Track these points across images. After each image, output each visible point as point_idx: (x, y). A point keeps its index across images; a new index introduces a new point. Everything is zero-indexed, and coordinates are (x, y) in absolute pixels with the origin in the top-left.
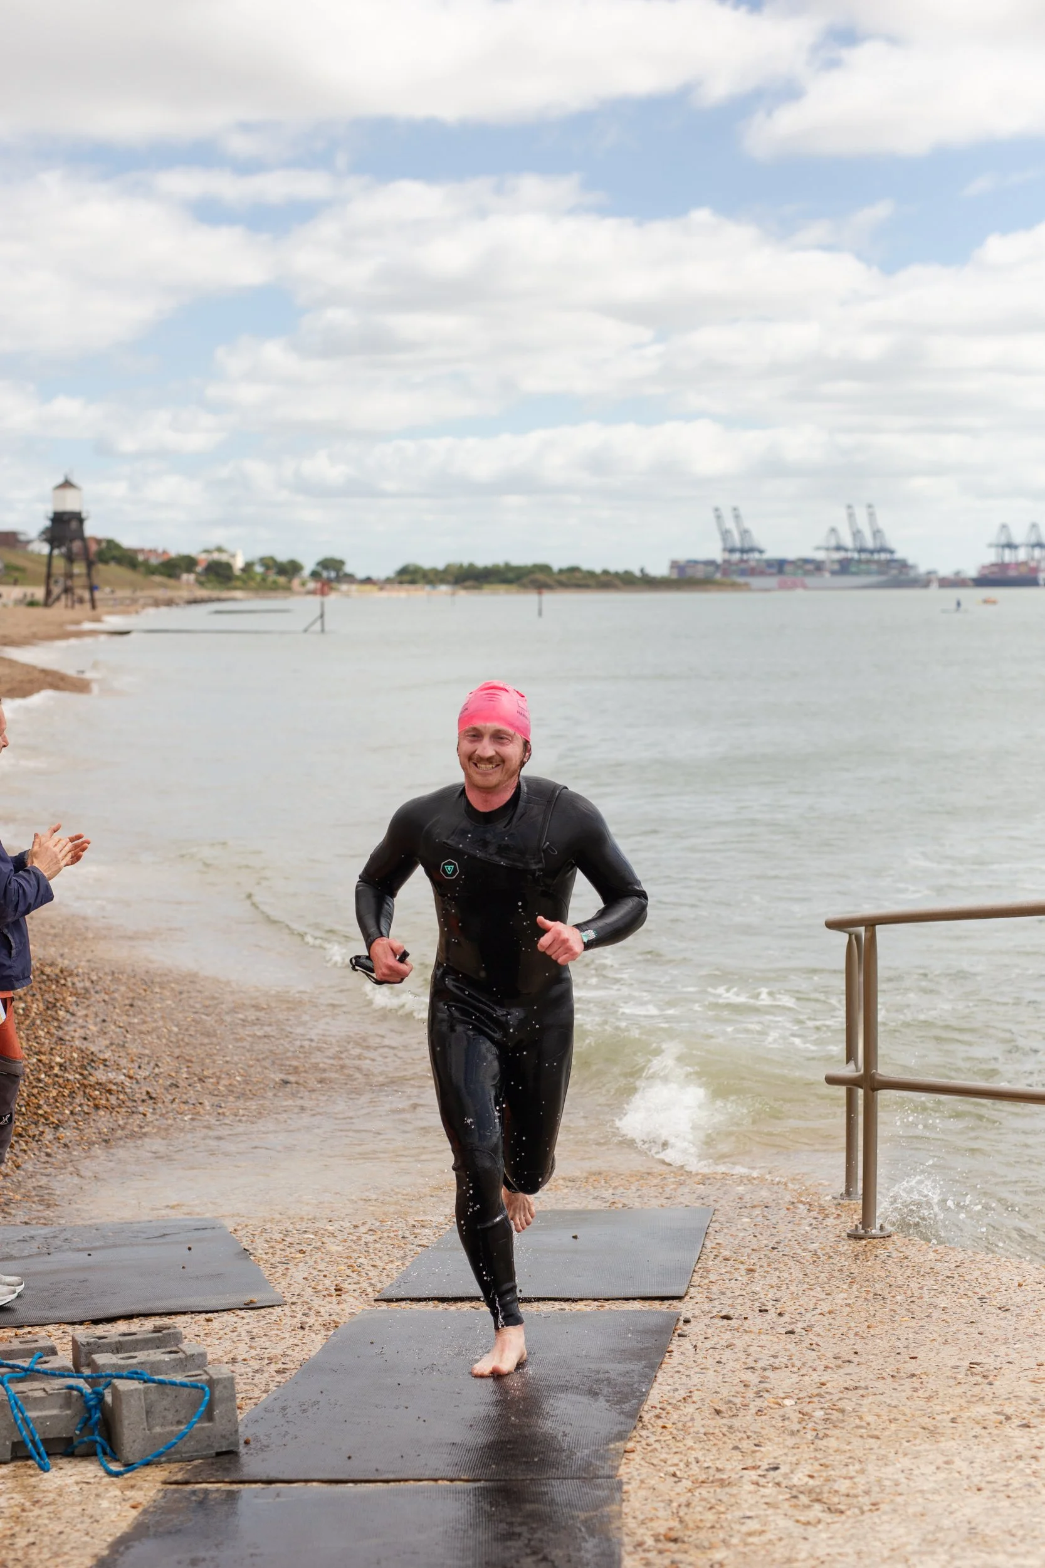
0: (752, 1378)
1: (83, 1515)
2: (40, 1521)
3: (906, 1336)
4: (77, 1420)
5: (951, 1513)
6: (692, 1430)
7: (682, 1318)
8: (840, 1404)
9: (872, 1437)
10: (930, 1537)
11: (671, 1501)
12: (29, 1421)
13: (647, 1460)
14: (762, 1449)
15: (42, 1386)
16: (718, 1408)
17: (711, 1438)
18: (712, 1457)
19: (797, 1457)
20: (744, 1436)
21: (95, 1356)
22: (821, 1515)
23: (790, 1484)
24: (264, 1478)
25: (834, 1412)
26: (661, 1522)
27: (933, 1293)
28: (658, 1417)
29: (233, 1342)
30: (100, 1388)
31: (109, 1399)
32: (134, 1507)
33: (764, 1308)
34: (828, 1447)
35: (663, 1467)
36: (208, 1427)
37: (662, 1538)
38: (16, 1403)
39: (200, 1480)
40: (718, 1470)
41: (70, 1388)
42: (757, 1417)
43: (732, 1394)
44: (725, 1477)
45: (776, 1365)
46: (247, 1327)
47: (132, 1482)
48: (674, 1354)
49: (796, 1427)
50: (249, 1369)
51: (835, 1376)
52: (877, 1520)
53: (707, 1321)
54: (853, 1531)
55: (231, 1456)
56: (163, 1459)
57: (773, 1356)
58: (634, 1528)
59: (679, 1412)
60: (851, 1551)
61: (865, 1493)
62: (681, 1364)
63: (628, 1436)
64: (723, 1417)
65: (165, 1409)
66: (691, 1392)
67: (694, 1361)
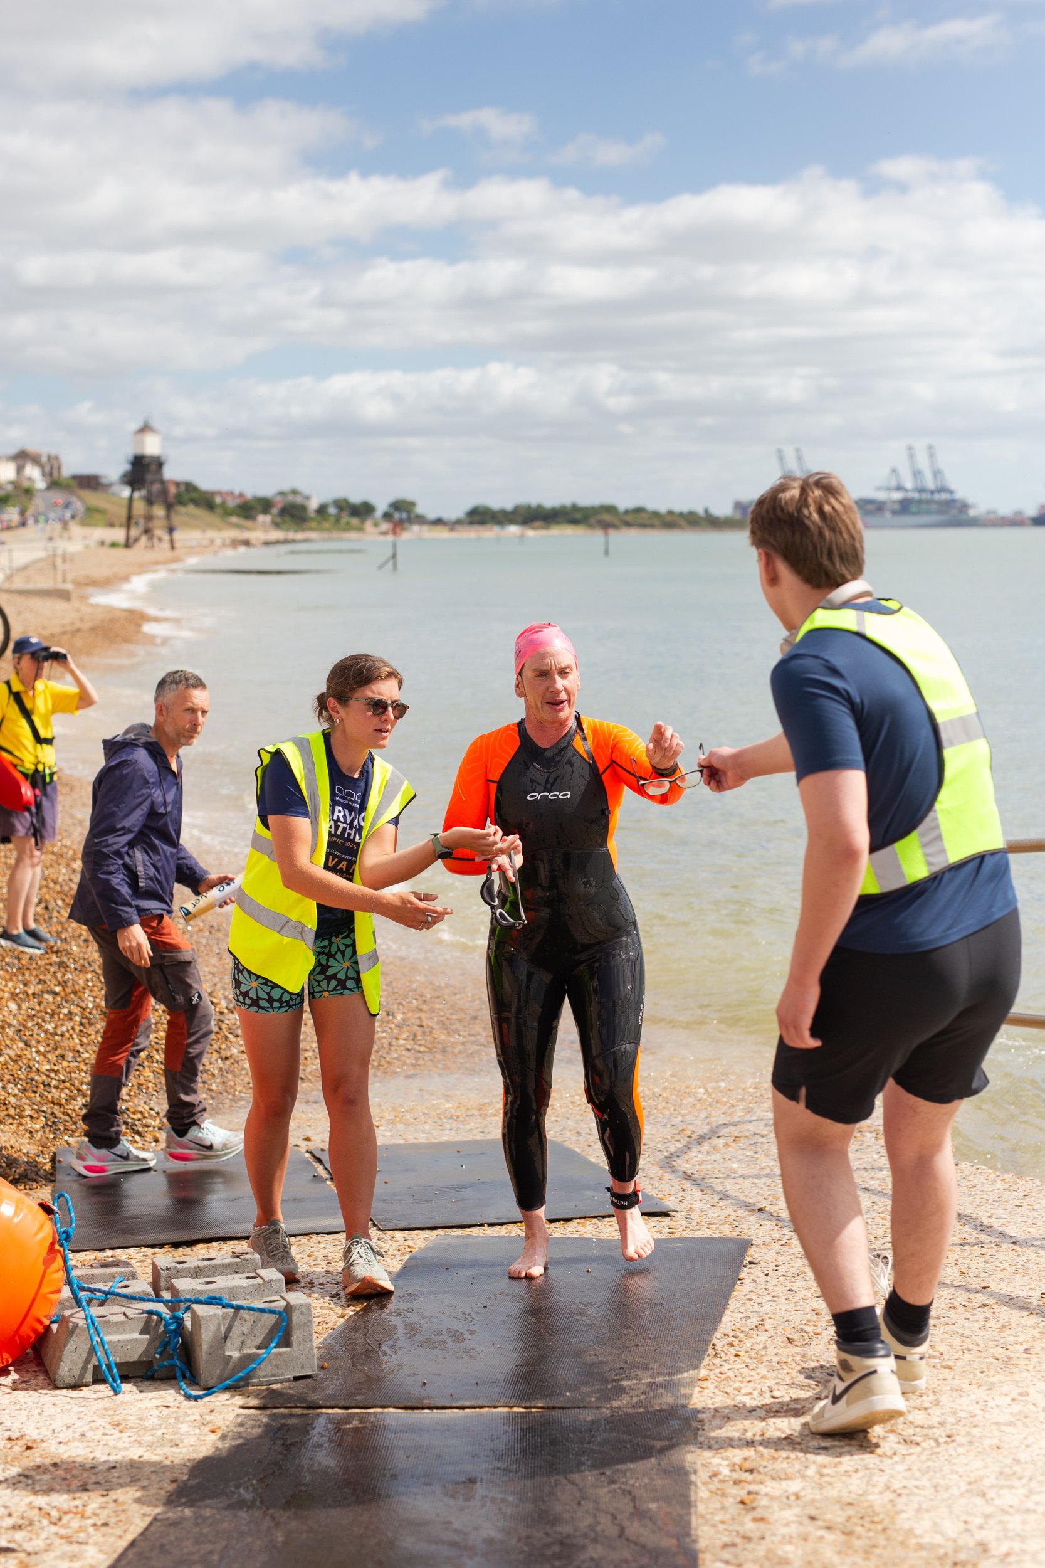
1: (163, 1439)
3: (976, 1265)
4: (157, 1343)
5: (1027, 1446)
6: (765, 1359)
9: (945, 1367)
10: (1007, 1470)
11: (746, 1431)
12: (106, 1345)
13: (721, 1388)
15: (123, 1310)
16: (790, 1336)
17: (785, 1367)
18: (786, 1387)
21: (173, 1281)
22: (896, 1447)
24: (341, 1403)
26: (737, 1452)
27: (1002, 1221)
28: (731, 1345)
29: (311, 1266)
30: (179, 1314)
31: (188, 1324)
32: (213, 1431)
35: (736, 1396)
36: (285, 1352)
37: (737, 1468)
38: (95, 1327)
39: (278, 1405)
40: (792, 1399)
41: (150, 1313)
43: (804, 1322)
44: (799, 1406)
46: (323, 1251)
47: (211, 1406)
48: (745, 1282)
50: (326, 1294)
52: (952, 1452)
53: (777, 1247)
54: (930, 1463)
55: (309, 1380)
56: (242, 1383)
58: (710, 1458)
59: (752, 1340)
60: (927, 1484)
61: (940, 1424)
62: (752, 1292)
63: (701, 1365)
64: (796, 1346)
65: (244, 1334)
66: (763, 1320)
67: (766, 1289)
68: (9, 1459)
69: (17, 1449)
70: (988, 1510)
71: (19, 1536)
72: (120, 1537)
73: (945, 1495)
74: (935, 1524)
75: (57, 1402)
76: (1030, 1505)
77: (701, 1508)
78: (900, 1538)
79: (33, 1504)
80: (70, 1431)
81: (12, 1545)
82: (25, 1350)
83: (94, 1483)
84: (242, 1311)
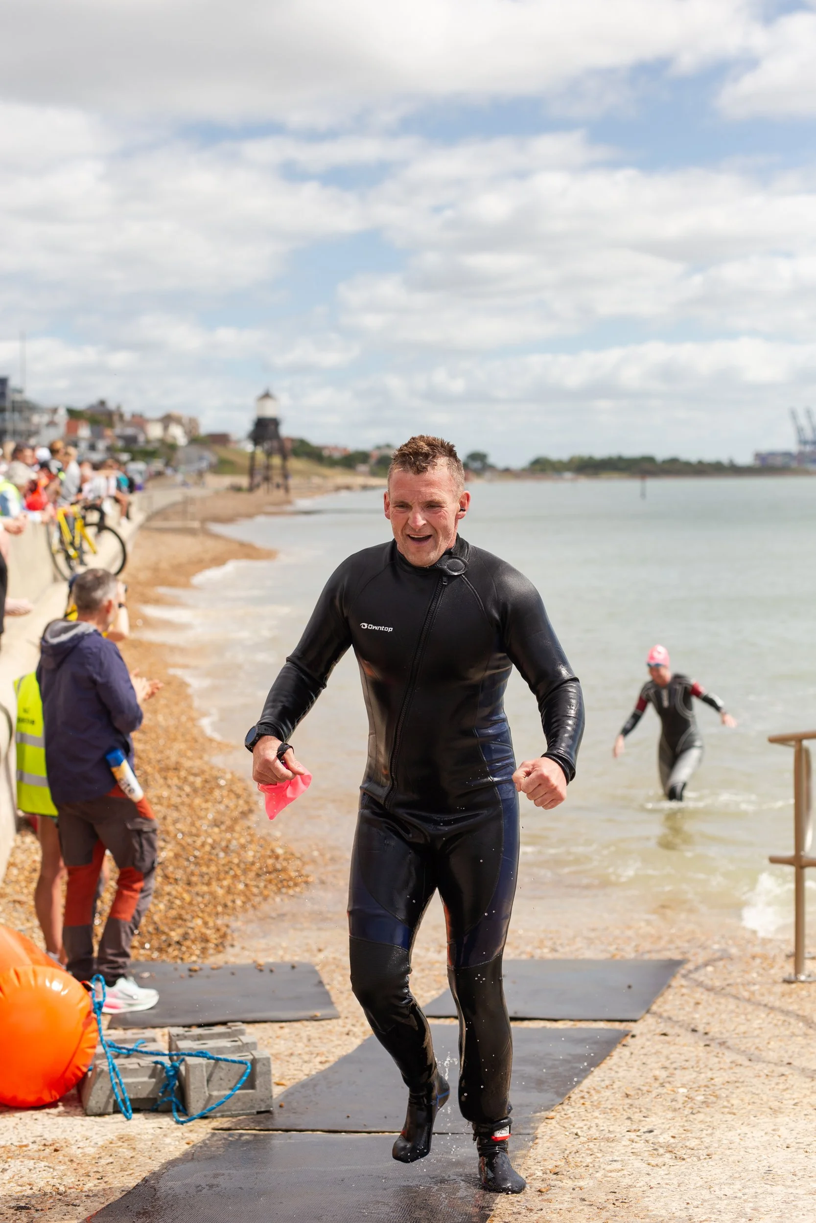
0: (663, 1074)
2: (120, 1150)
4: (161, 1085)
6: (602, 1106)
7: (631, 1034)
8: (718, 1093)
9: (730, 1113)
10: (737, 1175)
11: (566, 1149)
13: (561, 1124)
14: (647, 1119)
15: (139, 1061)
16: (628, 1093)
17: (614, 1111)
18: (609, 1124)
19: (670, 1125)
20: (638, 1110)
22: (667, 1160)
23: (656, 1141)
24: (284, 1128)
25: (712, 1098)
26: (552, 1161)
28: (583, 1098)
29: (294, 1041)
30: (177, 1064)
31: (182, 1071)
32: (188, 1144)
33: (697, 1029)
34: (695, 1119)
35: (570, 1129)
36: (250, 1093)
37: (548, 1171)
38: (115, 1071)
39: (239, 1128)
40: (609, 1132)
41: (156, 1063)
42: (654, 1100)
43: (642, 1084)
44: (612, 1136)
45: (685, 1067)
46: (308, 1032)
47: (192, 1128)
48: (613, 1058)
49: (677, 1107)
50: (300, 1061)
51: (724, 1074)
52: (705, 1164)
53: (649, 1036)
54: (686, 1170)
55: (267, 1114)
56: (218, 1115)
57: (687, 1061)
58: (531, 1166)
60: (675, 1182)
61: (707, 1148)
62: (615, 1064)
63: (553, 1109)
64: (630, 1099)
65: (221, 1079)
66: (613, 1082)
67: (626, 1063)
68: (42, 1157)
69: (48, 1150)
70: (707, 1197)
71: (33, 1201)
72: (103, 1203)
73: (685, 1188)
74: (666, 1204)
75: (84, 1124)
76: (739, 1195)
78: (636, 1212)
79: (50, 1183)
80: (88, 1141)
81: (27, 1206)
82: (69, 1090)
83: (94, 1172)
84: (220, 1062)
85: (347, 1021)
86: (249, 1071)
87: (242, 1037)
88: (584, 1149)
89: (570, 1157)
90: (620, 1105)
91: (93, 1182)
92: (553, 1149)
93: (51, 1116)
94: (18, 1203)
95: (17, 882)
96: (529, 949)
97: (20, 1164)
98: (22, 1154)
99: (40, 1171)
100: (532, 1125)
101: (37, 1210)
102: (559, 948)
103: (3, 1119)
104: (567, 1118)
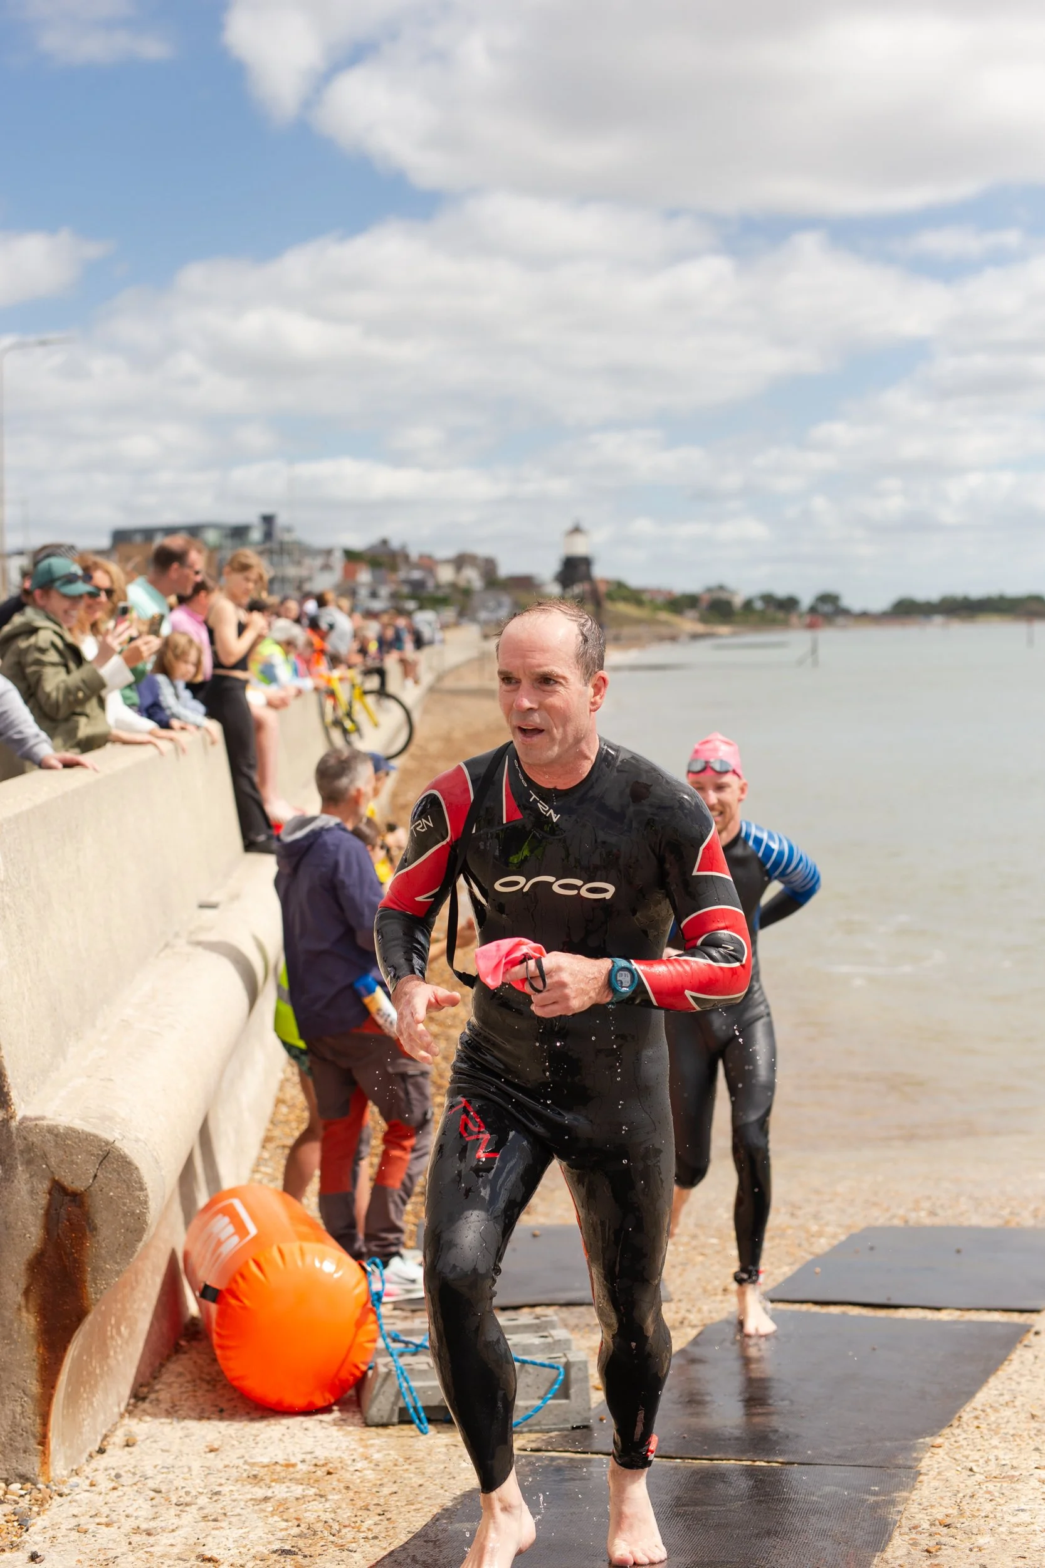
1: (443, 1472)
2: (406, 1475)
6: (1002, 1431)
7: (1034, 1330)
11: (958, 1491)
12: (413, 1390)
13: (951, 1455)
16: (1034, 1413)
17: (1017, 1439)
18: (1011, 1456)
26: (941, 1508)
28: (977, 1418)
35: (963, 1462)
36: (564, 1404)
37: (937, 1523)
38: (402, 1373)
39: (549, 1448)
40: (1013, 1467)
44: (1017, 1474)
48: (1012, 1362)
55: (585, 1431)
56: (525, 1429)
58: (915, 1513)
59: (997, 1415)
62: (1016, 1372)
63: (940, 1433)
64: (1037, 1421)
65: (528, 1386)
66: (1015, 1398)
67: (1030, 1370)
68: (312, 1481)
69: (319, 1473)
71: (301, 1543)
72: (385, 1548)
75: (364, 1437)
77: (889, 1554)
79: (321, 1518)
80: (368, 1461)
81: (293, 1549)
82: (345, 1391)
83: (375, 1505)
84: (527, 1365)
85: (680, 1304)
86: (561, 1377)
87: (554, 1332)
88: (981, 1492)
89: (964, 1503)
90: (1025, 1430)
91: (373, 1518)
92: (942, 1491)
93: (324, 1425)
94: (282, 1545)
95: (287, 1122)
96: (901, 1212)
97: (286, 1490)
98: (289, 1477)
99: (309, 1502)
100: (915, 1455)
101: (305, 1556)
102: (939, 1211)
103: (268, 1428)
104: (958, 1447)
